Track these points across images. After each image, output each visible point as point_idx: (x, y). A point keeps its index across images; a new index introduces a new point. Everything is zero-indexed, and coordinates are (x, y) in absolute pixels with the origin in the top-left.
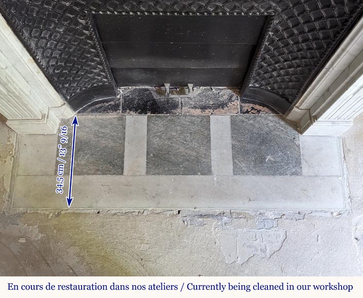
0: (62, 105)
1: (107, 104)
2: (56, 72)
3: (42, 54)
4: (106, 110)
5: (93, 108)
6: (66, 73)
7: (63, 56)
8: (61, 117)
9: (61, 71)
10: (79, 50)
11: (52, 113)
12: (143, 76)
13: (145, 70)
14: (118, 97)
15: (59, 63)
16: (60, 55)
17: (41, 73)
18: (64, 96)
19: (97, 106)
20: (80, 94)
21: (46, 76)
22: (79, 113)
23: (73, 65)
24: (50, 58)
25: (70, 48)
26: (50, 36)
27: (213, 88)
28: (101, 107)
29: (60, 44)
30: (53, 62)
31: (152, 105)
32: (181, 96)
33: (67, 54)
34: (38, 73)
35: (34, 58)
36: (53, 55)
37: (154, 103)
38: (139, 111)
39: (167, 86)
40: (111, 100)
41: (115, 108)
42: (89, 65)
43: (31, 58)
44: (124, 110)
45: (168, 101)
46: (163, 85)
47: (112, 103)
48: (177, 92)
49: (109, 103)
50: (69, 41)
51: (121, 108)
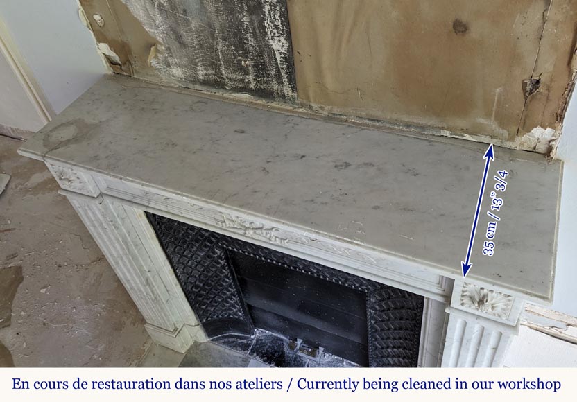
0: (195, 326)
1: (240, 341)
2: (194, 290)
3: (183, 269)
4: (236, 346)
5: (226, 340)
6: (203, 295)
7: (202, 277)
8: (194, 338)
9: (199, 291)
10: (216, 277)
11: (186, 330)
12: (276, 322)
13: (279, 316)
14: (253, 337)
15: (197, 283)
16: (200, 276)
17: (179, 286)
18: (199, 317)
19: (231, 340)
20: (215, 321)
21: (183, 290)
22: (212, 340)
23: (211, 289)
24: (190, 275)
25: (208, 272)
26: (192, 256)
27: (345, 360)
28: (233, 342)
29: (199, 266)
30: (192, 280)
31: (280, 356)
32: (309, 357)
33: (206, 277)
34: (176, 285)
35: (175, 271)
36: (193, 274)
37: (283, 355)
38: (265, 358)
39: (299, 342)
40: (245, 338)
41: (245, 347)
42: (225, 294)
43: (172, 270)
44: (252, 352)
45: (296, 358)
46: (296, 340)
47: (245, 341)
48: (308, 351)
49: (242, 341)
50: (208, 265)
51: (250, 349)
